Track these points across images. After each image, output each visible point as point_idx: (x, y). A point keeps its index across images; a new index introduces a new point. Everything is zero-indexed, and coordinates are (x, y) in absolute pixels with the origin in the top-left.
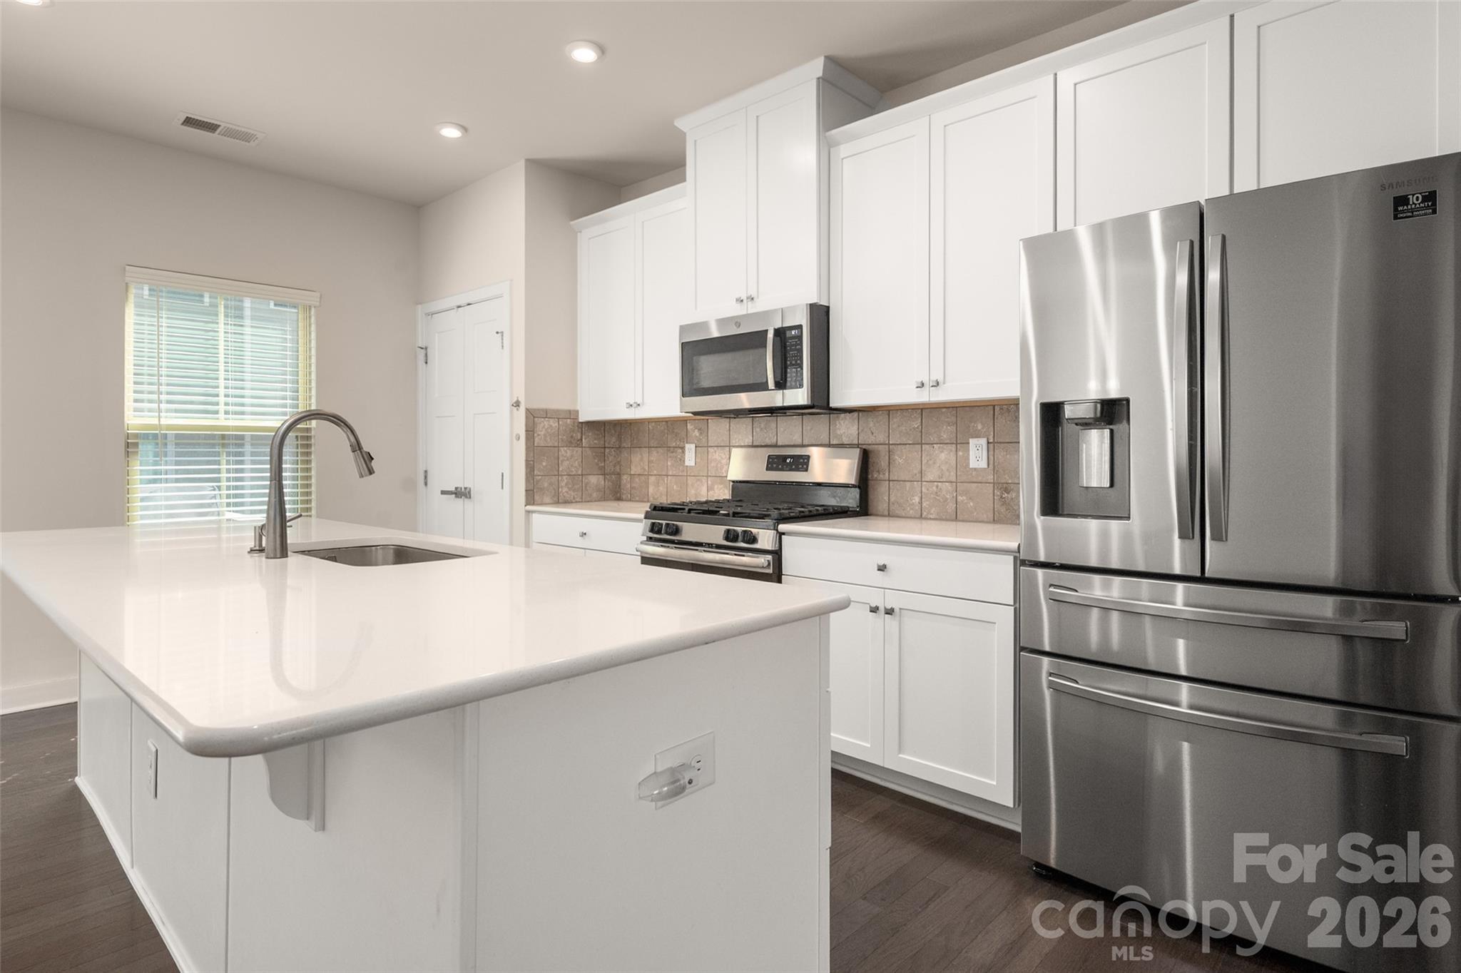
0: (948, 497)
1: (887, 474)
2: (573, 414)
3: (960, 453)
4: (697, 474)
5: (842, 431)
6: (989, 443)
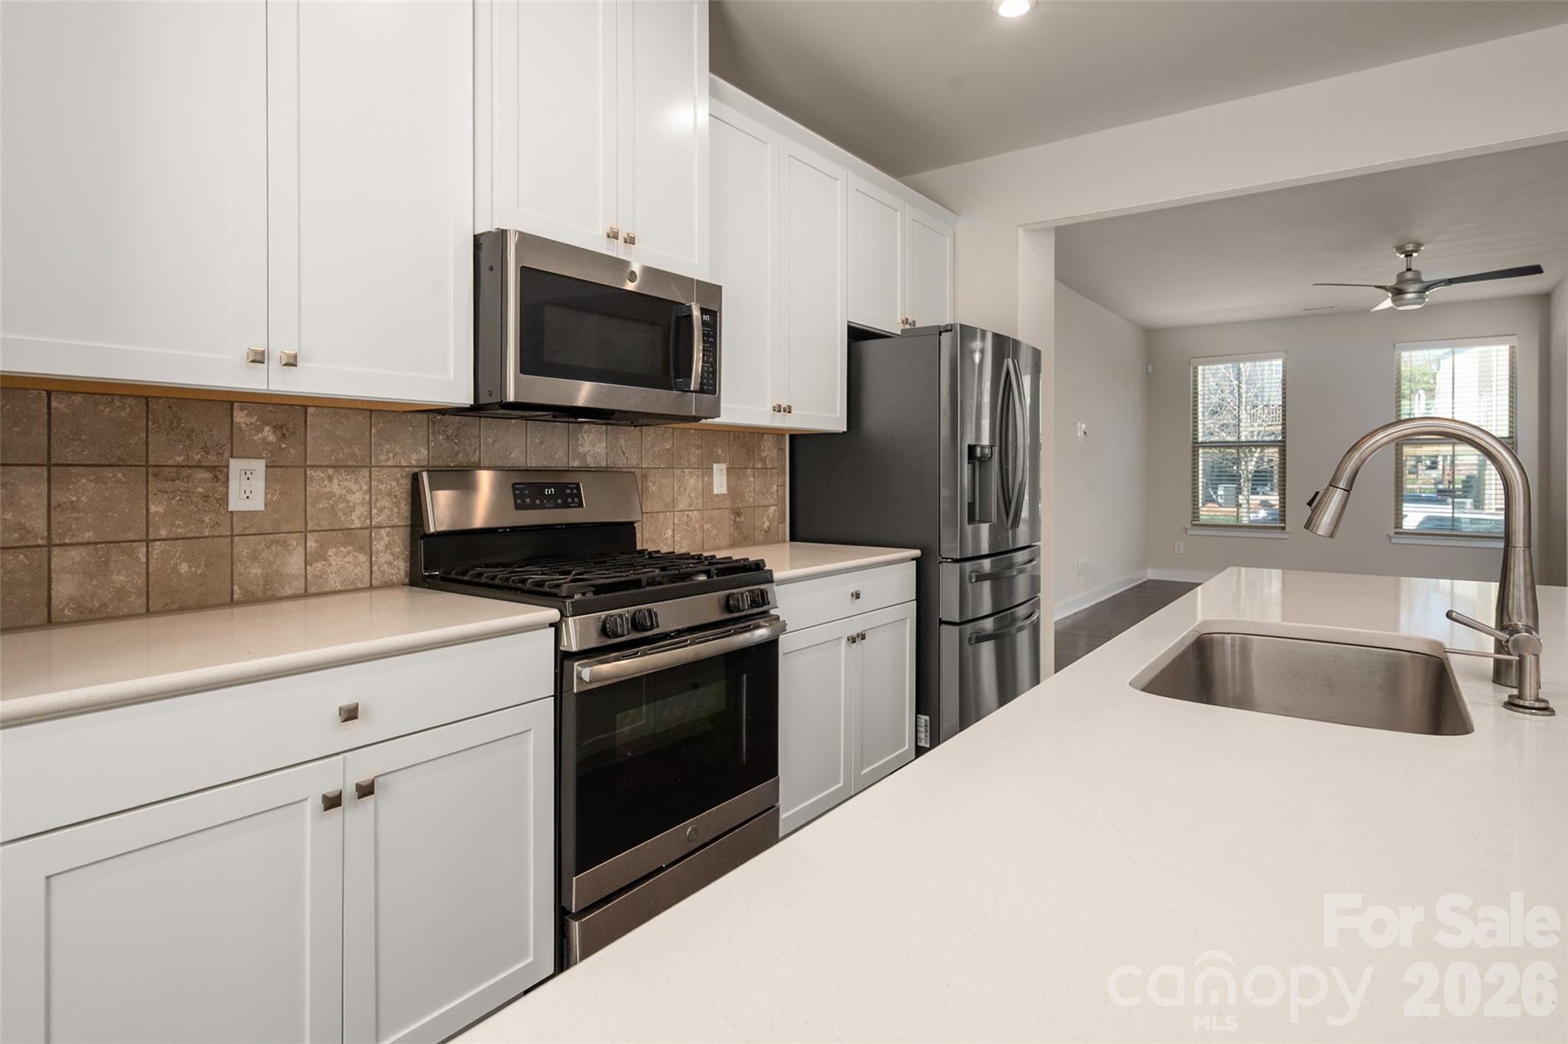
0: (697, 526)
3: (706, 479)
4: (267, 528)
5: (586, 449)
6: (727, 468)
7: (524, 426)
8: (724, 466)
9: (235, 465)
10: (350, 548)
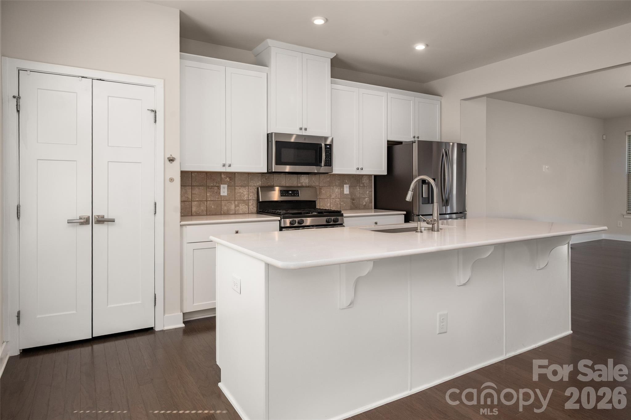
0: (338, 203)
3: (341, 189)
4: (228, 199)
5: (303, 181)
6: (349, 186)
7: (285, 176)
8: (348, 186)
9: (222, 186)
10: (244, 204)
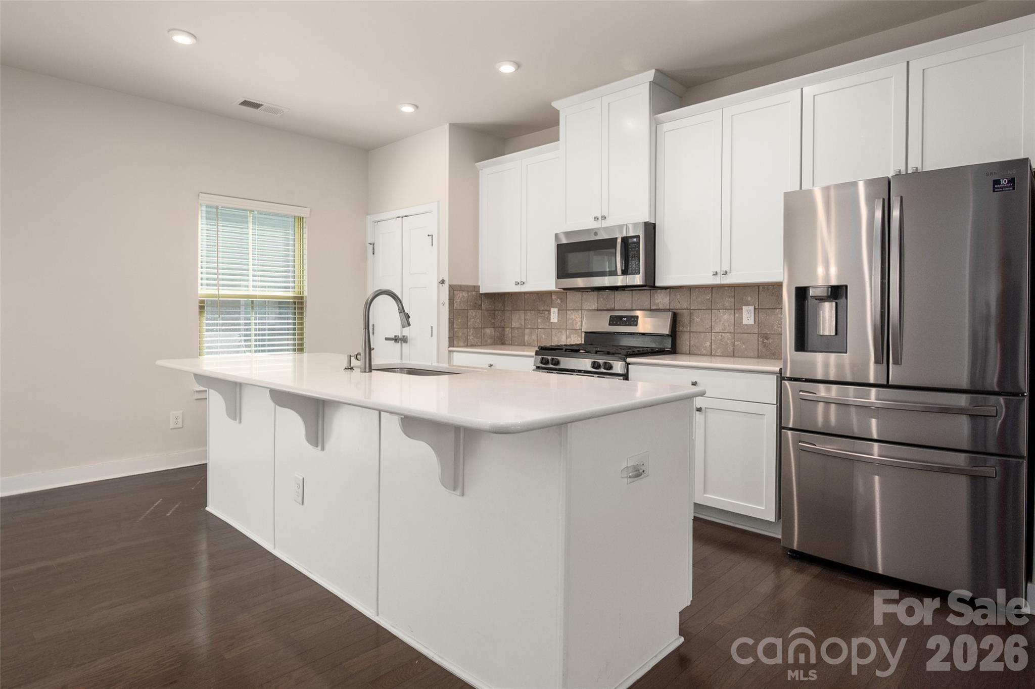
0: (729, 342)
1: (689, 328)
2: (476, 288)
3: (737, 315)
4: (558, 327)
5: (659, 301)
6: (753, 309)
7: (630, 294)
9: (552, 310)
